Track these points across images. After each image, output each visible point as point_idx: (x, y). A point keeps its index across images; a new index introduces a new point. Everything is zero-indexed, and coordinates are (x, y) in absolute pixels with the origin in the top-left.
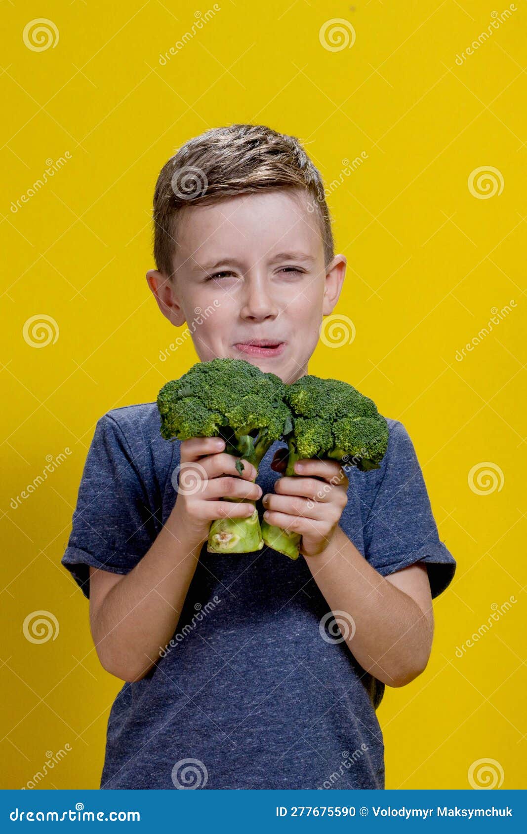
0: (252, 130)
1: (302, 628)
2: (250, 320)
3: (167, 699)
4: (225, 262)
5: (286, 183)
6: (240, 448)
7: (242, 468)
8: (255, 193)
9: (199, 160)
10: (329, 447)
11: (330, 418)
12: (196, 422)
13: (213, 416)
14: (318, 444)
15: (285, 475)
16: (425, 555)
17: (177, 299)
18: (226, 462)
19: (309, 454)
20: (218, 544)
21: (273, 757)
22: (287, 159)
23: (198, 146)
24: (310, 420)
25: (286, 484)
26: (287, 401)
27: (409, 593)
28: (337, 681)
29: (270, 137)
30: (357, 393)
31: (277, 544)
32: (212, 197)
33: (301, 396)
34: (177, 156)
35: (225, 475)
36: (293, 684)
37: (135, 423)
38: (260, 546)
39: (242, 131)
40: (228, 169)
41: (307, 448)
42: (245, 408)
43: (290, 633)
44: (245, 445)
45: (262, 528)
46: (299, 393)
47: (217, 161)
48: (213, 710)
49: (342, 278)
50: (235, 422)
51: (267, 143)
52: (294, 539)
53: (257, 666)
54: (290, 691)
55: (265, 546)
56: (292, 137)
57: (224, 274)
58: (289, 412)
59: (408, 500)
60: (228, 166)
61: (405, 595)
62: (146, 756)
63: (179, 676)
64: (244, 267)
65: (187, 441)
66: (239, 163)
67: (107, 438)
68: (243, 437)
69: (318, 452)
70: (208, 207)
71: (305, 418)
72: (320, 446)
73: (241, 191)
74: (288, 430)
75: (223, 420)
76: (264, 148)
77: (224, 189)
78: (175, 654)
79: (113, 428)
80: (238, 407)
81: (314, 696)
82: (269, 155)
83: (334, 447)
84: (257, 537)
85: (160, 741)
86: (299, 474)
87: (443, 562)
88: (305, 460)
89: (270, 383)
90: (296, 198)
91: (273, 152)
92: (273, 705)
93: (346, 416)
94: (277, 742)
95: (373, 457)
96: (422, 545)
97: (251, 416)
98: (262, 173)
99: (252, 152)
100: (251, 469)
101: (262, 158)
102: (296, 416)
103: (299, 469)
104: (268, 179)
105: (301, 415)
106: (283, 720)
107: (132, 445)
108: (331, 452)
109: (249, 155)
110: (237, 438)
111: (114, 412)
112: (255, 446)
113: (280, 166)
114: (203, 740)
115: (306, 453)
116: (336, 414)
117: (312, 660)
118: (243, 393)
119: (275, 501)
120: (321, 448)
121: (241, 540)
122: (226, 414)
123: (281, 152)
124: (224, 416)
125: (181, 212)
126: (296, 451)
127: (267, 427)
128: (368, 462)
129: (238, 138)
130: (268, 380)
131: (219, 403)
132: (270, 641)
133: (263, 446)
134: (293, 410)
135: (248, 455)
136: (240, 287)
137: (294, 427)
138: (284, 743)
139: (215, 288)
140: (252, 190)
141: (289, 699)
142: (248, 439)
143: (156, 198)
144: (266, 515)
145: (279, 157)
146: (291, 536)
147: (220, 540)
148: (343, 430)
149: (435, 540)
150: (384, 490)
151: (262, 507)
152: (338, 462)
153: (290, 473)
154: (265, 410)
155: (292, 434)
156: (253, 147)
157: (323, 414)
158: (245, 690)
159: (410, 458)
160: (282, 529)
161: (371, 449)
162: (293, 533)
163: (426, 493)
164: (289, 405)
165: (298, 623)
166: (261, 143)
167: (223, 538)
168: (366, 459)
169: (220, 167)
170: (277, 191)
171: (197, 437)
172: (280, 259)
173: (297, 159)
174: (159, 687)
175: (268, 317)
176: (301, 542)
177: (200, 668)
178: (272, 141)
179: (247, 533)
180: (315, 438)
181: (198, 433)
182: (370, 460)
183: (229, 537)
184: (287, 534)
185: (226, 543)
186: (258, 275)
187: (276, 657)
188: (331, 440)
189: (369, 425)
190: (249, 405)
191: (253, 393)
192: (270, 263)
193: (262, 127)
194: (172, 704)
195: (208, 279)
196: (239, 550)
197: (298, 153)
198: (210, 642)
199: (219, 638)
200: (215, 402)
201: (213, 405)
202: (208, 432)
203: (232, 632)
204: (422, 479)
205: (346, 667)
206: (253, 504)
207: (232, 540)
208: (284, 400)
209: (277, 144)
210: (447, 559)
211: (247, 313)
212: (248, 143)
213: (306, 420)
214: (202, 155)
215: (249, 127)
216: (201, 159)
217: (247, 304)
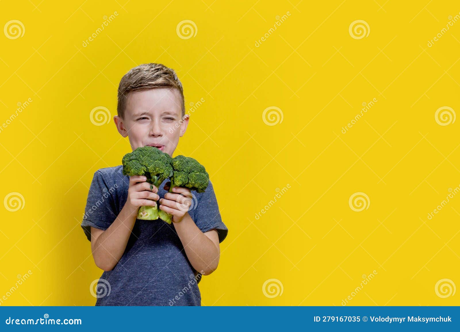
0: (157, 65)
1: (171, 252)
2: (152, 136)
3: (118, 278)
4: (144, 114)
5: (169, 85)
6: (152, 180)
7: (152, 188)
8: (158, 88)
9: (137, 75)
10: (186, 183)
11: (187, 172)
12: (136, 169)
13: (143, 168)
14: (182, 181)
15: (169, 192)
16: (217, 226)
17: (125, 127)
18: (147, 185)
19: (179, 185)
20: (141, 216)
21: (160, 301)
22: (170, 76)
23: (136, 70)
24: (180, 172)
25: (169, 195)
26: (171, 164)
27: (211, 239)
28: (185, 273)
29: (164, 68)
30: (198, 163)
31: (164, 218)
32: (141, 88)
33: (177, 163)
34: (128, 74)
35: (146, 190)
36: (168, 274)
37: (109, 174)
38: (157, 218)
39: (153, 66)
40: (148, 78)
41: (178, 183)
42: (155, 165)
43: (167, 254)
44: (154, 179)
45: (158, 211)
46: (176, 161)
47: (144, 75)
48: (137, 283)
49: (187, 123)
50: (151, 171)
51: (163, 70)
52: (170, 217)
53: (154, 267)
54: (167, 276)
55: (159, 218)
56: (172, 69)
57: (144, 118)
58: (172, 168)
59: (211, 205)
60: (148, 77)
61: (210, 240)
62: (111, 301)
63: (123, 269)
64: (152, 116)
65: (132, 176)
66: (152, 76)
67: (99, 179)
68: (154, 176)
69: (182, 184)
70: (139, 92)
71: (178, 171)
72: (183, 182)
73: (152, 87)
74: (171, 175)
75: (147, 169)
76: (161, 72)
77: (146, 86)
78: (123, 261)
79: (101, 175)
80: (153, 165)
81: (176, 278)
82: (164, 74)
83: (188, 183)
84: (156, 215)
85: (117, 295)
86: (174, 192)
87: (223, 229)
88: (177, 187)
89: (165, 156)
90: (173, 92)
91: (165, 73)
92: (160, 281)
93: (194, 172)
94: (161, 295)
95: (203, 188)
96: (216, 222)
97: (157, 169)
98: (160, 80)
99: (157, 73)
100: (155, 189)
101: (161, 75)
102: (174, 170)
103: (174, 190)
104: (163, 83)
105: (177, 170)
106: (164, 287)
107: (108, 182)
108: (187, 185)
109: (156, 74)
110: (151, 176)
111: (101, 170)
112: (158, 180)
113: (167, 78)
114: (133, 294)
115: (177, 184)
116: (190, 170)
117: (175, 264)
118: (155, 160)
119: (165, 201)
120: (183, 183)
121: (150, 215)
122: (148, 167)
123: (168, 74)
124: (147, 168)
125: (129, 93)
126: (174, 183)
127: (163, 173)
128: (200, 190)
129: (152, 68)
130: (164, 155)
131: (145, 163)
132: (159, 257)
133: (161, 180)
134: (173, 169)
135: (155, 183)
136: (149, 123)
137: (173, 174)
138: (164, 296)
139: (140, 123)
140: (157, 87)
141: (166, 279)
142: (156, 177)
143: (119, 88)
144: (161, 206)
145: (167, 75)
146: (169, 215)
147: (142, 215)
148: (192, 177)
149: (220, 221)
150: (202, 201)
151: (159, 203)
152: (189, 189)
153: (170, 191)
154: (163, 167)
155: (173, 176)
156: (158, 71)
157: (185, 170)
158: (150, 276)
159: (212, 190)
160: (166, 212)
161: (202, 185)
162: (170, 214)
163: (217, 203)
164: (172, 166)
165: (170, 250)
166: (161, 70)
167: (143, 214)
168: (200, 189)
169: (145, 78)
170: (166, 88)
171: (136, 175)
172: (165, 114)
173: (174, 77)
174: (116, 274)
175: (159, 136)
176: (173, 218)
177: (132, 267)
178: (165, 70)
179: (153, 213)
180: (181, 179)
181: (137, 174)
182: (201, 189)
183: (146, 214)
184: (168, 214)
185: (144, 216)
186: (157, 119)
187: (162, 263)
188: (187, 180)
189: (202, 176)
190: (157, 164)
191: (159, 160)
192: (161, 115)
193: (161, 64)
194: (120, 280)
195: (138, 120)
196: (149, 219)
197: (174, 75)
198: (137, 257)
199: (140, 255)
200: (144, 162)
201: (143, 164)
202: (141, 173)
203: (145, 253)
204: (216, 198)
205: (188, 268)
206: (156, 202)
207: (147, 215)
208: (170, 164)
209: (167, 71)
210: (225, 228)
211: (152, 133)
212: (156, 69)
213: (178, 172)
214: (138, 73)
215: (156, 64)
216: (138, 74)
217: (152, 130)
